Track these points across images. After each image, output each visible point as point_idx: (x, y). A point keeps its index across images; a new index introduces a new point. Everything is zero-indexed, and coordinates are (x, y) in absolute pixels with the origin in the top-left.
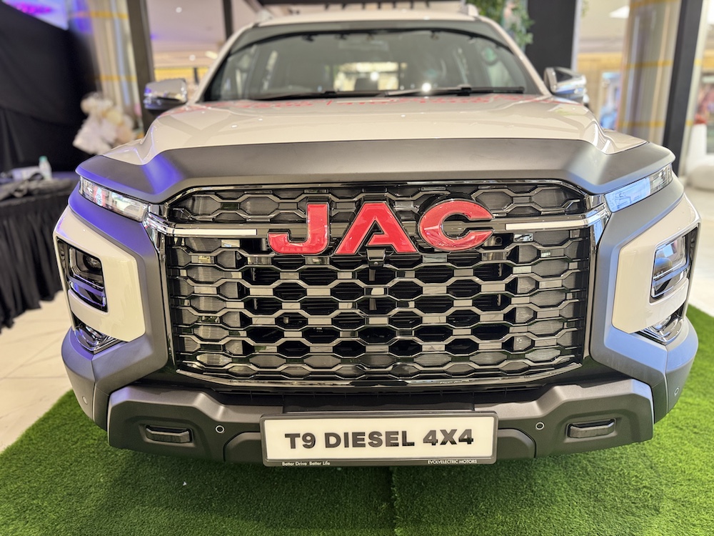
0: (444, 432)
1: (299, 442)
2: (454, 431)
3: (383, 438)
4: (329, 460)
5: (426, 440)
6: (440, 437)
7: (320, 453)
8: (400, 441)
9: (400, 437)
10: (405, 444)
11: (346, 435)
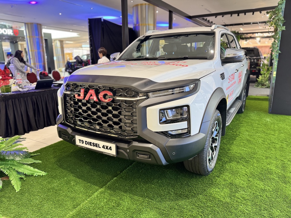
0: (106, 146)
1: (81, 141)
2: (108, 146)
3: (95, 144)
4: (86, 148)
5: (103, 147)
6: (105, 147)
7: (84, 145)
8: (98, 146)
9: (98, 145)
10: (99, 147)
11: (89, 142)
